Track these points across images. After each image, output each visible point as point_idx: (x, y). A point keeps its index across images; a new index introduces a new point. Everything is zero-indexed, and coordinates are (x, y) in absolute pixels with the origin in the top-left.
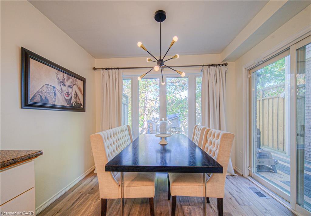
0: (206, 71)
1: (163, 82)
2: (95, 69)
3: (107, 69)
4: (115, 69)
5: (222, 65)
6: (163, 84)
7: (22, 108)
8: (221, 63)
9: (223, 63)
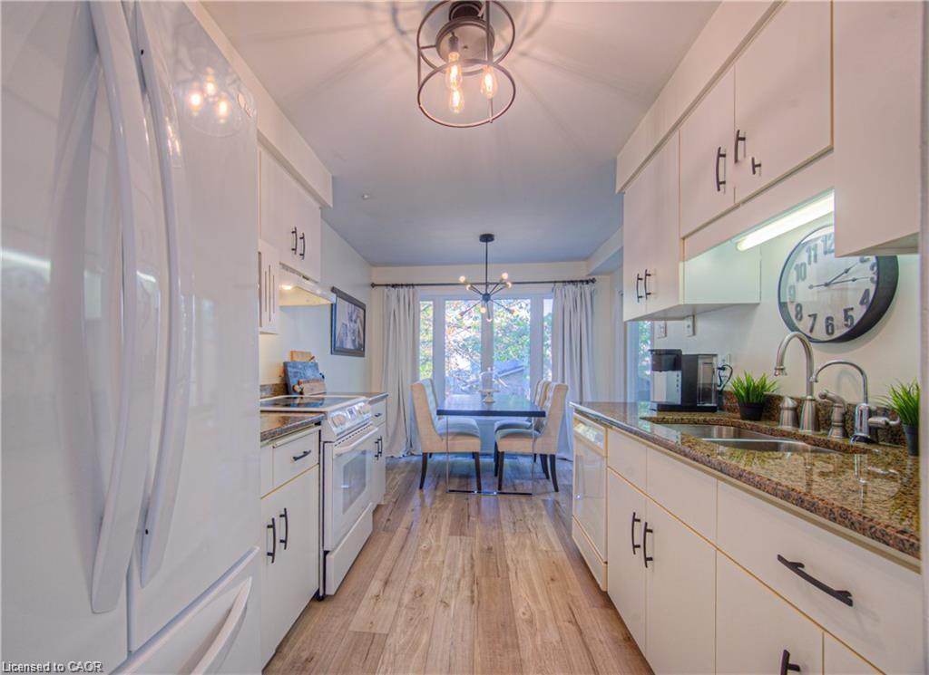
0: (558, 292)
1: (489, 318)
2: (373, 285)
3: (394, 286)
4: (407, 285)
5: (587, 282)
6: (490, 321)
7: (332, 353)
8: (584, 279)
9: (588, 278)
